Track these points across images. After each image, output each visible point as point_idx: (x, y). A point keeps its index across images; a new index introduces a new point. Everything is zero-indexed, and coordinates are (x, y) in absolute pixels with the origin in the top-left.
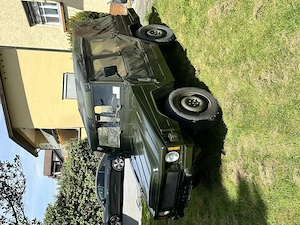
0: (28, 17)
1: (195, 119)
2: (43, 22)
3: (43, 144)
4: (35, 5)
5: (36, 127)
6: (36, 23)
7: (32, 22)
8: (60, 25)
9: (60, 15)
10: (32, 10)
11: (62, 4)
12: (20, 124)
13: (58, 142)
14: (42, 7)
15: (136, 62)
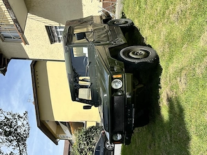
0: (50, 37)
1: (137, 61)
2: (60, 41)
3: (62, 135)
4: (54, 29)
5: (56, 120)
6: (55, 41)
7: (52, 41)
10: (52, 32)
12: (45, 118)
14: (58, 30)
15: (102, 34)
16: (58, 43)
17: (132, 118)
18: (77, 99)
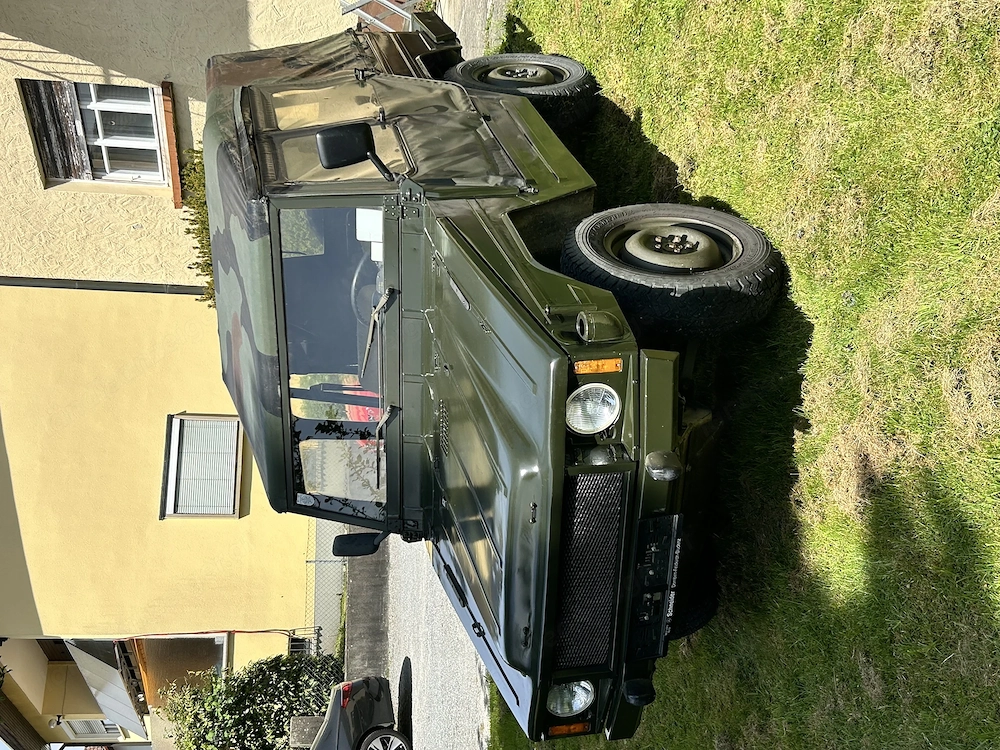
0: (40, 147)
1: (680, 286)
2: (97, 172)
3: (77, 719)
4: (68, 98)
6: (69, 173)
7: (54, 168)
8: (159, 182)
9: (159, 142)
10: (57, 120)
11: (168, 88)
13: (142, 710)
14: (96, 106)
15: (446, 138)
16: (85, 182)
17: (663, 588)
18: (301, 499)
